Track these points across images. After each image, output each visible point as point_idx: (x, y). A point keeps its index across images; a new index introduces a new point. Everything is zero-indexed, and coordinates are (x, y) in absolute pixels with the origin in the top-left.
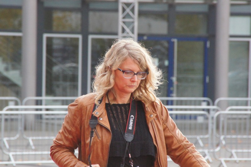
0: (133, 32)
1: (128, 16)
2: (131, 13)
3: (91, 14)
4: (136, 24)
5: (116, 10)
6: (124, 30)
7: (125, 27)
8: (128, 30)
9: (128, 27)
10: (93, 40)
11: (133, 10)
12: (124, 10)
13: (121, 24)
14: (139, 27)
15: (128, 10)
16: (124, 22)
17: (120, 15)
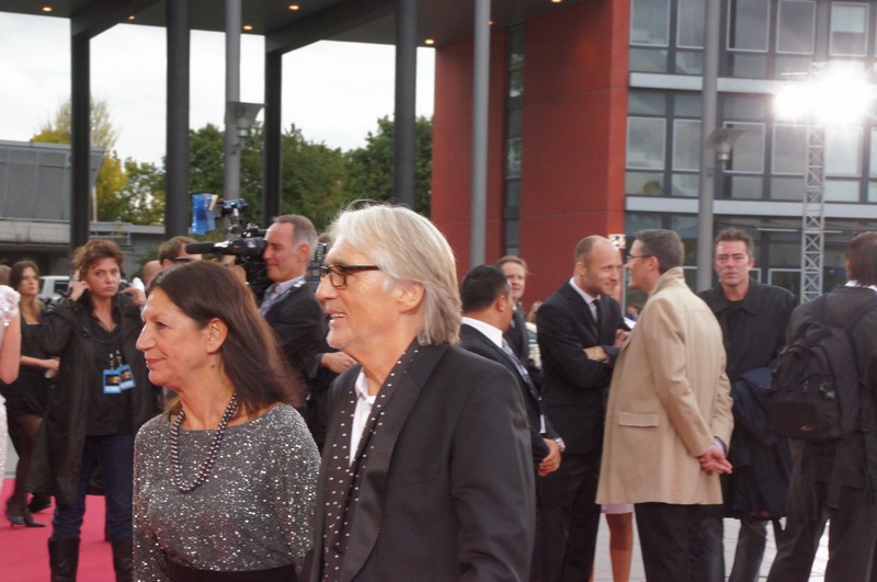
0: (818, 266)
1: (812, 248)
2: (815, 245)
3: (772, 246)
4: (821, 257)
5: (800, 242)
6: (807, 264)
7: (809, 260)
8: (812, 263)
9: (813, 260)
10: (774, 273)
11: (818, 242)
12: (808, 242)
13: (804, 257)
14: (825, 260)
15: (813, 242)
16: (808, 255)
17: (804, 247)
